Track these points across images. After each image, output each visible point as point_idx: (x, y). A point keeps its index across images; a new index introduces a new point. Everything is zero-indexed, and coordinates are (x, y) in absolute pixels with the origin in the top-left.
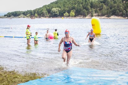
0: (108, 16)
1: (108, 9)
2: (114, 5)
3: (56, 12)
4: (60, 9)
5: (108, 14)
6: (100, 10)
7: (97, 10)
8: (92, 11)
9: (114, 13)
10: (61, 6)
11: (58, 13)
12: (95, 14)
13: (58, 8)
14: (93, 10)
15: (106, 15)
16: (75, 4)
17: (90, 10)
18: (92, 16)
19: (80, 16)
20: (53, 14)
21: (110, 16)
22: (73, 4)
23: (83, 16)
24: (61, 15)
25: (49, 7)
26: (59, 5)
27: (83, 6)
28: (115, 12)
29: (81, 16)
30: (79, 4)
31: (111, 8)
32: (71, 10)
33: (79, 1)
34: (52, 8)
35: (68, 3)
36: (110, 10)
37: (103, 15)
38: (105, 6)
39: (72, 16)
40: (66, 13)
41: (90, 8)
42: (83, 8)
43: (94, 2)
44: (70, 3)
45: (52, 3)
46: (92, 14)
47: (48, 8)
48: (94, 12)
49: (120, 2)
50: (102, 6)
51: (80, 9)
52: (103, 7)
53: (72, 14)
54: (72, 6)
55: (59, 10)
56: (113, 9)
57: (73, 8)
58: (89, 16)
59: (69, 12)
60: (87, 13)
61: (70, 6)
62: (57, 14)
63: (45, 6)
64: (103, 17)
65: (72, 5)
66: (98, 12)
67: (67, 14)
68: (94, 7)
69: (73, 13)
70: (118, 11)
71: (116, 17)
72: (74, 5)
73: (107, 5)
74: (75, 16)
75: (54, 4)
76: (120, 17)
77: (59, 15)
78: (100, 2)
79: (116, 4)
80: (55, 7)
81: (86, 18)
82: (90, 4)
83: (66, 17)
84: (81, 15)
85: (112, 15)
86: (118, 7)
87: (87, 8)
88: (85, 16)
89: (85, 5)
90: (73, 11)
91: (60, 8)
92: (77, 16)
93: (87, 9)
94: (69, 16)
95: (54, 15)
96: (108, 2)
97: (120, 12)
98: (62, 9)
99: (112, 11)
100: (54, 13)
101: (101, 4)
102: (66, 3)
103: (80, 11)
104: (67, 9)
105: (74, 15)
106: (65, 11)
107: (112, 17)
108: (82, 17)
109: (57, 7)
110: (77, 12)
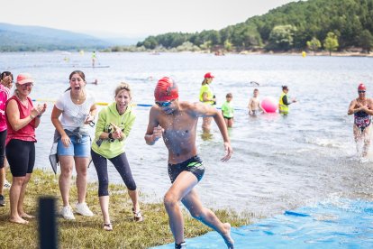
3: (283, 36)
4: (295, 29)
10: (298, 21)
11: (291, 39)
13: (290, 26)
16: (340, 15)
19: (353, 48)
20: (278, 42)
22: (334, 14)
23: (360, 50)
24: (299, 44)
25: (264, 21)
26: (295, 17)
27: (362, 20)
29: (356, 49)
30: (350, 14)
32: (327, 32)
33: (350, 6)
34: (273, 25)
35: (319, 11)
39: (331, 50)
40: (315, 39)
42: (363, 25)
44: (325, 10)
45: (273, 11)
47: (262, 24)
51: (353, 29)
53: (329, 42)
54: (331, 21)
55: (292, 31)
57: (335, 26)
59: (322, 37)
61: (325, 19)
62: (288, 43)
63: (253, 20)
65: (330, 18)
67: (315, 42)
69: (333, 40)
72: (335, 18)
74: (339, 50)
75: (281, 14)
77: (294, 46)
80: (283, 23)
81: (372, 54)
83: (314, 50)
84: (357, 46)
88: (367, 48)
89: (367, 17)
90: (332, 34)
91: (297, 24)
92: (343, 48)
94: (322, 49)
95: (279, 46)
98: (303, 28)
100: (280, 38)
102: (314, 10)
103: (353, 35)
104: (316, 28)
105: (337, 44)
106: (312, 33)
108: (358, 53)
109: (289, 21)
110: (344, 38)
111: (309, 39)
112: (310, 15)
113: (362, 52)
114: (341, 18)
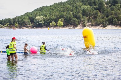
0: (104, 26)
1: (104, 17)
2: (111, 12)
3: (40, 21)
4: (45, 18)
5: (104, 23)
6: (94, 18)
7: (90, 19)
8: (84, 20)
9: (111, 22)
10: (46, 14)
11: (43, 22)
12: (88, 24)
13: (43, 17)
14: (86, 18)
15: (101, 24)
16: (64, 12)
17: (81, 18)
18: (84, 26)
19: (69, 25)
20: (37, 23)
21: (106, 26)
22: (61, 11)
23: (73, 26)
24: (47, 24)
25: (31, 14)
26: (45, 13)
27: (73, 14)
28: (112, 20)
29: (71, 26)
30: (68, 11)
31: (107, 17)
32: (58, 19)
33: (68, 8)
34: (35, 16)
35: (55, 10)
36: (107, 19)
37: (97, 25)
38: (100, 14)
39: (60, 27)
40: (53, 22)
41: (81, 16)
42: (73, 16)
43: (87, 9)
44: (58, 10)
45: (35, 10)
46: (84, 23)
47: (31, 16)
48: (87, 21)
49: (118, 9)
50: (97, 13)
51: (69, 17)
52: (97, 15)
53: (59, 23)
54: (60, 14)
55: (43, 19)
56: (110, 17)
57: (62, 16)
58: (81, 26)
59: (56, 21)
60: (79, 22)
61: (57, 13)
62: (42, 23)
63: (27, 14)
64: (97, 27)
65: (60, 13)
66: (91, 21)
67: (53, 23)
68: (87, 15)
69: (61, 22)
70: (116, 19)
71: (114, 27)
72: (62, 13)
73: (103, 13)
74: (64, 26)
75: (38, 12)
76: (118, 27)
77: (44, 25)
78: (94, 9)
79: (113, 12)
80: (40, 15)
81: (77, 28)
82: (81, 12)
83: (53, 27)
84: (71, 25)
85: (108, 25)
86: (116, 14)
87: (78, 16)
88: (75, 25)
89: (75, 13)
90: (61, 20)
91: (45, 16)
92: (65, 25)
93: (78, 18)
94: (56, 26)
95: (38, 25)
96: (103, 9)
97: (119, 20)
98: (48, 17)
99: (109, 20)
100: (38, 22)
101: (95, 11)
102: (53, 10)
103: (69, 20)
104: (54, 17)
105: (63, 24)
106: (52, 19)
107: (109, 27)
108: (71, 28)
109: (42, 15)
110: (66, 21)
111: (51, 22)
112: (51, 12)
113: (73, 27)
114: (64, 13)
